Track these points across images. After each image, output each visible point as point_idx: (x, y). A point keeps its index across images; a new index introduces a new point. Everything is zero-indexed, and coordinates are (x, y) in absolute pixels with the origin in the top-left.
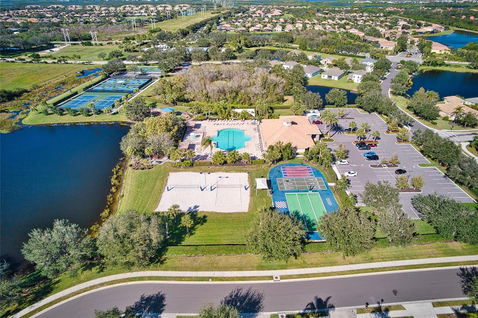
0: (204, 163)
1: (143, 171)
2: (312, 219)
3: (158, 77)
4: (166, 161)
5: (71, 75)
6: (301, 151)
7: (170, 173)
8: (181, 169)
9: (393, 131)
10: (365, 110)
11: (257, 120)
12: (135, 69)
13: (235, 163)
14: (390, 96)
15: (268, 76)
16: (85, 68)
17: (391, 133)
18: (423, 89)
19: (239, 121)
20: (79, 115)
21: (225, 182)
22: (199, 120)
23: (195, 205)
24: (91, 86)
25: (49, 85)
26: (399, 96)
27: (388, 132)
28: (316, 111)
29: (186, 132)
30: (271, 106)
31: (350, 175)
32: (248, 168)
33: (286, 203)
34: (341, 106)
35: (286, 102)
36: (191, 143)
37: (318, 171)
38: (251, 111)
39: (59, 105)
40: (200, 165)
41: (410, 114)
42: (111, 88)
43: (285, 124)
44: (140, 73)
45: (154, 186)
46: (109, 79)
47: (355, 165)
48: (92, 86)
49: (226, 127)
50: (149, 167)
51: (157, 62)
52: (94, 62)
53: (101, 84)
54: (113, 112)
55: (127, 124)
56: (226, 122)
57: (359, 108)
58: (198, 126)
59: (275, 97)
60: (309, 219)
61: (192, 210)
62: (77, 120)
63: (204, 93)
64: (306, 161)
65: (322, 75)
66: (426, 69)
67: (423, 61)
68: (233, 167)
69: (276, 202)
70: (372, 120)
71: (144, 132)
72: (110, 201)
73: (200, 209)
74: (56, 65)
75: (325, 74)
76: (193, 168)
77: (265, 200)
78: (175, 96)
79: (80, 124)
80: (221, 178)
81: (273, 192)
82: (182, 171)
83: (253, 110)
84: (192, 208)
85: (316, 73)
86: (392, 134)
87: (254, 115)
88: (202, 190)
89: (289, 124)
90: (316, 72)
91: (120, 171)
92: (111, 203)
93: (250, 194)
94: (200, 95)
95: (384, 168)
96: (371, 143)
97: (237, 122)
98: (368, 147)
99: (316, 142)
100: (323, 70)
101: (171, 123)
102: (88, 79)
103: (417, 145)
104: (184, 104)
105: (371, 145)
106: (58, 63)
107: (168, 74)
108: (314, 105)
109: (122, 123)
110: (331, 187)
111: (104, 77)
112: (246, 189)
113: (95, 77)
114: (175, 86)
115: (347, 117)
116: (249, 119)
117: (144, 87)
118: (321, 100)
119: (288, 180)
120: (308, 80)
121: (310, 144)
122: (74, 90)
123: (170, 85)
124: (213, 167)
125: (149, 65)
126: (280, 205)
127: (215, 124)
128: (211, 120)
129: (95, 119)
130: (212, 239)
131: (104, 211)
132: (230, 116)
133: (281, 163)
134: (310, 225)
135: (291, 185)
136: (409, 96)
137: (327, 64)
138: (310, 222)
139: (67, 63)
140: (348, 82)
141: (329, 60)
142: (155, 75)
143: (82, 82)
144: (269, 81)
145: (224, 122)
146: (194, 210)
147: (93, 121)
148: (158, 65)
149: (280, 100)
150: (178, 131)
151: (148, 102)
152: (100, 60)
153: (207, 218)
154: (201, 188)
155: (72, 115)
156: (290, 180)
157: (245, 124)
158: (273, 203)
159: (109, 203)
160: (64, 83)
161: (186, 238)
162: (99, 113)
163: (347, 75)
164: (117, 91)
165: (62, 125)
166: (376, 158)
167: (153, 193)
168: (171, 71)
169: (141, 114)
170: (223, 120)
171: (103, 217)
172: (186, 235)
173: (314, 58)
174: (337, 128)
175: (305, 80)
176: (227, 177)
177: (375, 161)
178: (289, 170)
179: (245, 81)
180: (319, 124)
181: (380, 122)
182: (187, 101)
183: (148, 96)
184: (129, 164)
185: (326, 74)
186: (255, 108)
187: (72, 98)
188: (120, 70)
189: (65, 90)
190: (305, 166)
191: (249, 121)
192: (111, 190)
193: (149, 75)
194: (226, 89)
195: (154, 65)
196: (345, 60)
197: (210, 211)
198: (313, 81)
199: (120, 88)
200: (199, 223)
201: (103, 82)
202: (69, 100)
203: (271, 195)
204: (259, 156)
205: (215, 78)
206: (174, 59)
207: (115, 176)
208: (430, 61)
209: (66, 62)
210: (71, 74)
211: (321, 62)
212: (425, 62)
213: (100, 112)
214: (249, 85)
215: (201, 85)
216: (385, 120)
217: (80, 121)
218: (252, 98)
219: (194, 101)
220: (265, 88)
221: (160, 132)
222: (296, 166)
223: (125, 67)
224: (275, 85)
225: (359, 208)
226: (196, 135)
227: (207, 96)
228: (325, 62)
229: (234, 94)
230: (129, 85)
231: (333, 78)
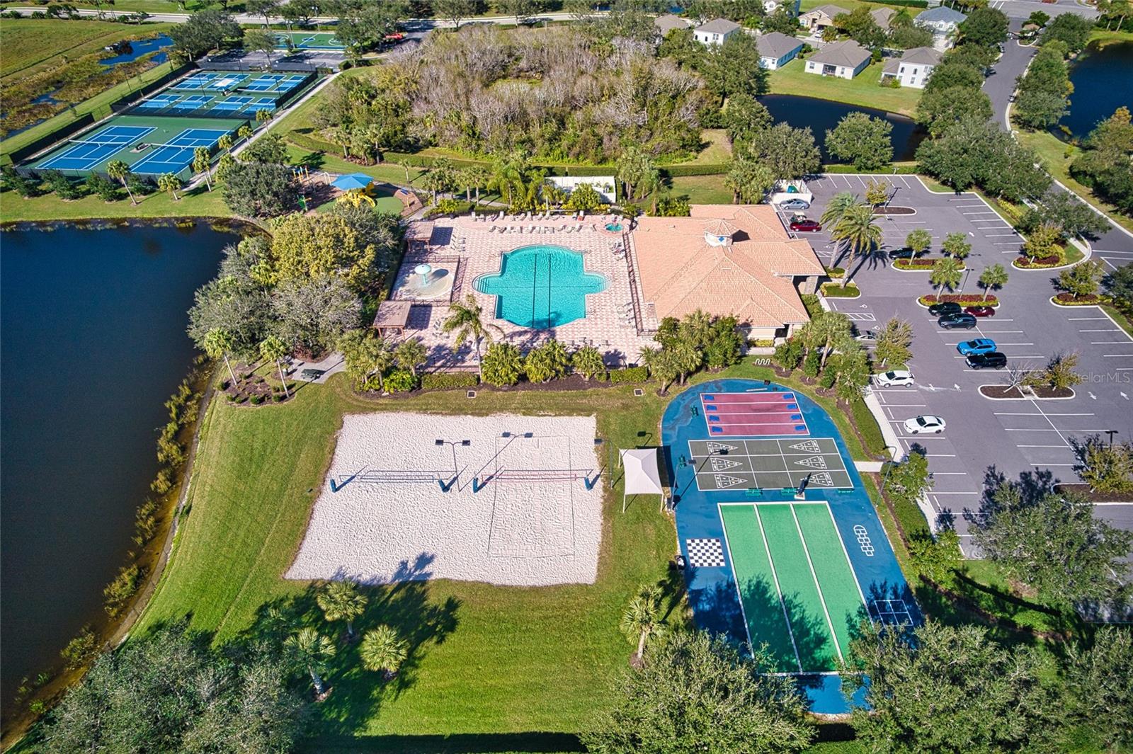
0: (455, 378)
1: (259, 408)
2: (810, 615)
3: (335, 66)
4: (336, 370)
5: (84, 57)
6: (762, 333)
7: (348, 419)
8: (381, 401)
9: (1038, 260)
10: (944, 183)
11: (621, 217)
12: (269, 43)
13: (551, 379)
14: (1016, 133)
15: (656, 70)
16: (129, 34)
17: (1033, 264)
19: (569, 220)
20: (88, 197)
21: (522, 455)
22: (448, 215)
23: (418, 552)
24: (135, 96)
25: (13, 89)
26: (1038, 132)
27: (1023, 263)
28: (798, 184)
29: (406, 259)
30: (666, 165)
31: (922, 429)
32: (596, 396)
33: (723, 547)
34: (872, 169)
35: (706, 151)
36: (420, 299)
37: (819, 413)
38: (603, 184)
39: (32, 158)
40: (444, 386)
41: (1082, 195)
42: (197, 104)
43: (712, 240)
44: (285, 52)
45: (292, 469)
46: (194, 71)
47: (933, 388)
48: (140, 97)
49: (528, 239)
50: (281, 393)
51: (336, 19)
52: (158, 17)
53: (167, 89)
54: (193, 186)
55: (230, 226)
56: (528, 221)
57: (925, 174)
58: (442, 237)
59: (675, 136)
60: (802, 618)
61: (410, 575)
62: (81, 214)
63: (464, 124)
64: (778, 370)
65: (808, 64)
66: (1107, 39)
67: (1099, 14)
68: (549, 393)
69: (689, 541)
70: (969, 218)
71: (266, 270)
72: (144, 531)
73: (437, 571)
74: (46, 24)
75: (817, 61)
76: (421, 399)
77: (651, 531)
78: (373, 133)
79: (89, 226)
80: (509, 439)
81: (677, 499)
82: (385, 408)
83: (610, 180)
84: (411, 565)
85: (790, 56)
86: (1035, 267)
87: (612, 197)
88: (446, 489)
89: (724, 243)
90: (790, 54)
91: (190, 407)
92: (148, 537)
93: (601, 507)
94: (450, 130)
95: (1026, 398)
96: (975, 304)
97: (560, 221)
98: (969, 323)
99: (807, 300)
100: (809, 46)
101: (352, 239)
102: (131, 70)
103: (1123, 313)
104: (405, 158)
105: (976, 311)
106: (52, 17)
107: (365, 57)
108: (795, 169)
109: (216, 224)
110: (866, 475)
111: (176, 67)
112: (590, 486)
113: (156, 66)
114: (379, 98)
115: (893, 204)
116: (597, 212)
117: (291, 100)
118: (816, 151)
119: (724, 447)
120: (767, 79)
122: (83, 109)
123: (367, 92)
124: (484, 391)
125: (313, 28)
126: (703, 554)
127: (494, 228)
128: (482, 216)
129: (135, 209)
130: (472, 710)
131: (120, 574)
132: (541, 202)
133: (702, 377)
134: (807, 643)
135: (736, 469)
136: (1070, 133)
137: (821, 27)
138: (807, 632)
139: (77, 18)
140: (882, 85)
141: (824, 15)
142: (327, 61)
143: (115, 82)
144: (656, 82)
145: (521, 224)
146: (417, 573)
147: (128, 216)
148: (336, 27)
149: (691, 146)
150: (376, 263)
151: (297, 152)
152: (175, 11)
153: (460, 613)
154: (441, 483)
155: (64, 196)
156: (731, 448)
157: (587, 230)
158: (678, 542)
159: (139, 540)
160: (58, 84)
161: (385, 703)
162: (149, 188)
163: (877, 63)
164: (214, 115)
165: (32, 228)
166: (996, 360)
167: (286, 498)
168: (374, 47)
169: (269, 197)
170: (519, 213)
171: (111, 600)
172: (383, 688)
173: (783, 10)
174: (873, 253)
175: (761, 76)
176: (529, 435)
177: (994, 371)
178: (727, 408)
179: (585, 81)
180: (811, 230)
181: (993, 224)
182: (413, 147)
183: (298, 131)
184: (219, 381)
185: (821, 62)
186: (615, 173)
187: (75, 135)
188: (228, 44)
189: (59, 106)
190: (776, 389)
191: (597, 219)
192: (152, 486)
193: (307, 62)
194: (529, 111)
195: (327, 30)
196: (871, 12)
197: (470, 579)
198: (779, 85)
199: (223, 104)
200: (428, 633)
201: (175, 81)
202: (65, 140)
203: (670, 512)
204: (632, 348)
205: (499, 71)
206: (381, 13)
207: (172, 427)
208: (1120, 16)
209: (74, 13)
210: (84, 52)
211: (802, 19)
212: (1105, 17)
214: (597, 93)
215: (458, 96)
216: (1007, 219)
217: (89, 217)
218: (605, 140)
219: (436, 145)
220: (643, 106)
221: (317, 271)
222: (748, 393)
223: (242, 35)
224: (674, 97)
225: (967, 570)
226: (434, 270)
227: (474, 133)
228: (814, 20)
229: (554, 126)
230: (249, 94)
231: (838, 72)
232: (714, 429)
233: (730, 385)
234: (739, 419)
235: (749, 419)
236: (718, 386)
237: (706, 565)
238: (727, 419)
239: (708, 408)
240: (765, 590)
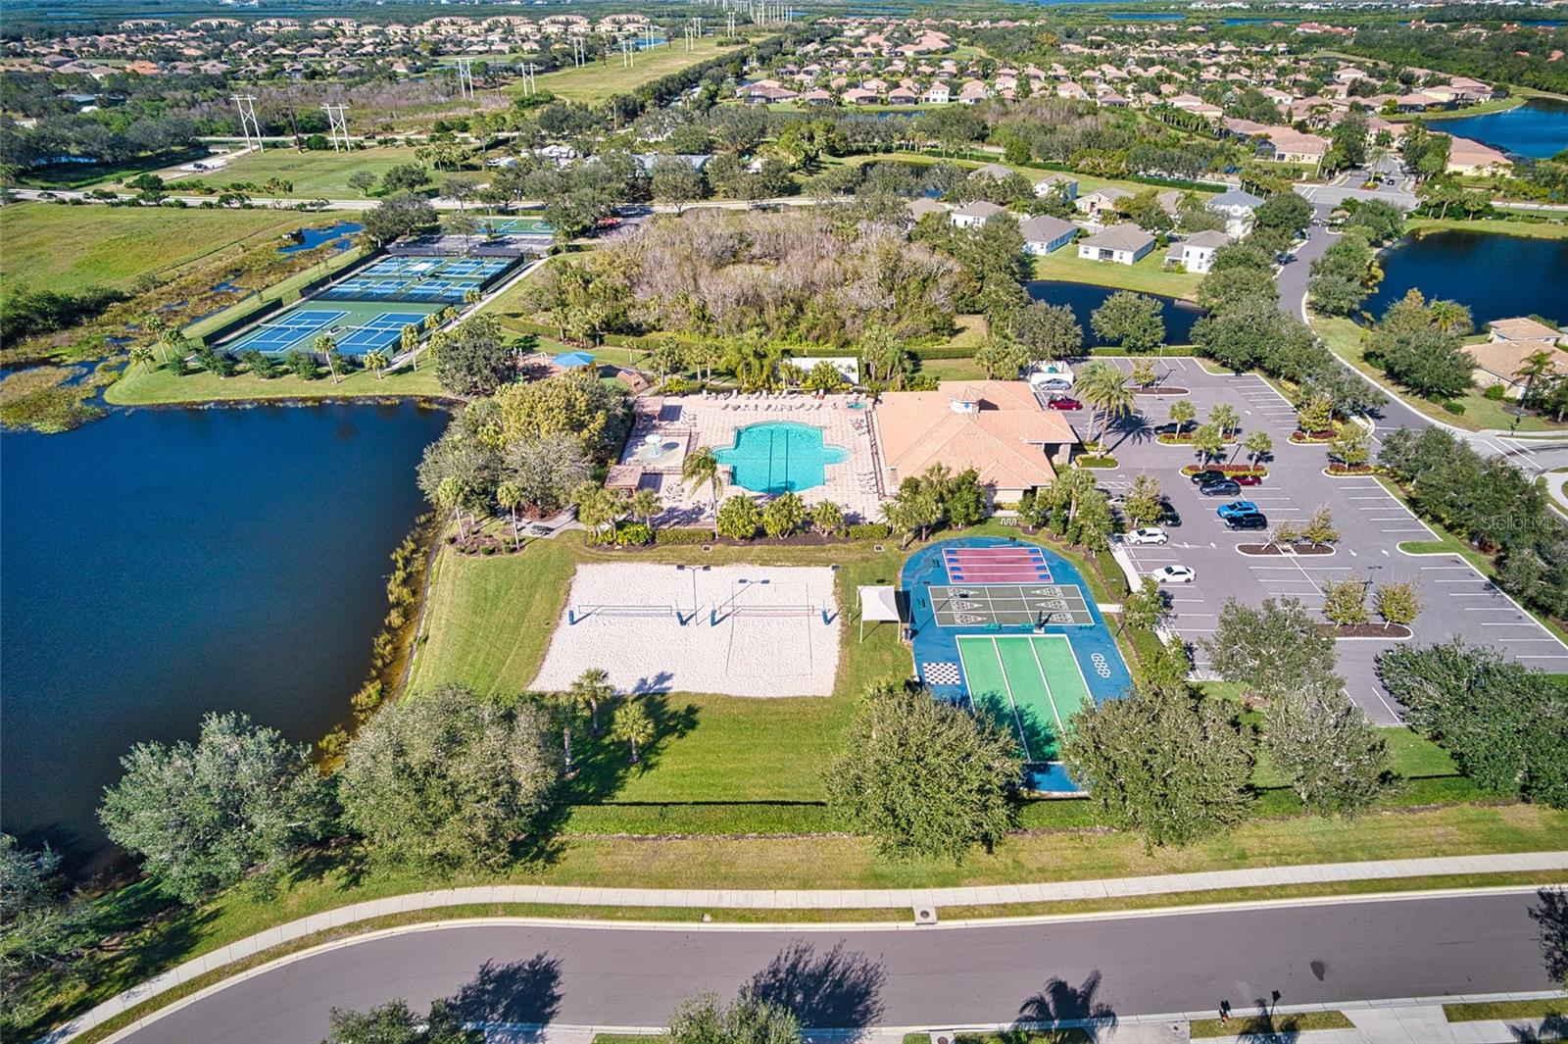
0: (690, 534)
1: (490, 558)
2: (1042, 720)
3: (542, 252)
4: (565, 528)
5: (261, 245)
6: (1009, 496)
7: (580, 567)
8: (614, 553)
9: (1315, 434)
10: (1224, 365)
11: (864, 395)
12: (469, 227)
13: (790, 534)
14: (1307, 317)
15: (904, 251)
16: (308, 222)
17: (1308, 439)
18: (1419, 294)
19: (808, 399)
20: (286, 376)
21: (759, 595)
22: (676, 394)
23: (658, 671)
24: (324, 281)
25: (190, 278)
26: (1335, 318)
27: (1298, 437)
28: (1060, 365)
29: (633, 433)
30: (913, 348)
31: (1170, 578)
32: (835, 551)
34: (1144, 351)
35: (960, 335)
36: (649, 469)
37: (1064, 565)
38: (845, 365)
39: (221, 341)
40: (678, 540)
41: (1372, 378)
42: (390, 289)
43: (957, 407)
44: (484, 238)
45: (528, 605)
46: (384, 257)
47: (1187, 546)
48: (329, 282)
49: (762, 416)
50: (512, 546)
51: (539, 203)
52: (336, 204)
53: (357, 275)
54: (395, 367)
55: (440, 404)
56: (763, 400)
57: (1204, 356)
58: (671, 414)
59: (925, 319)
61: (650, 688)
62: (280, 392)
63: (692, 307)
64: (1025, 530)
65: (1082, 248)
66: (1429, 228)
67: (1419, 201)
68: (786, 548)
70: (1247, 397)
71: (495, 431)
72: (382, 657)
73: (675, 686)
74: (215, 213)
75: (1092, 245)
76: (655, 552)
77: (888, 657)
78: (597, 313)
79: (288, 404)
80: (745, 585)
82: (618, 559)
83: (853, 362)
84: (650, 681)
85: (1063, 241)
86: (1312, 442)
87: (854, 377)
88: (683, 623)
89: (970, 410)
90: (1062, 239)
91: (416, 559)
92: (387, 661)
93: (839, 638)
94: (677, 313)
95: (1284, 555)
96: (1241, 473)
97: (798, 400)
98: (1232, 488)
99: (1059, 467)
100: (1086, 231)
101: (584, 404)
102: (317, 256)
103: (1397, 482)
104: (626, 340)
105: (1243, 480)
106: (222, 207)
107: (577, 242)
108: (1054, 347)
109: (424, 401)
110: (1109, 616)
111: (365, 253)
112: (828, 622)
113: (339, 253)
114: (597, 281)
115: (1164, 385)
116: (838, 392)
117: (495, 285)
118: (1078, 329)
119: (965, 592)
120: (1034, 265)
121: (1041, 475)
122: (270, 295)
123: (581, 277)
124: (719, 546)
125: (513, 213)
126: (940, 675)
127: (727, 406)
128: (714, 394)
129: (336, 387)
130: (713, 785)
131: (364, 687)
132: (778, 381)
133: (944, 535)
134: (1037, 742)
135: (976, 609)
136: (1372, 319)
137: (1099, 211)
138: (1039, 733)
139: (251, 207)
140: (1166, 271)
141: (1104, 198)
142: (535, 247)
143: (297, 269)
144: (906, 266)
145: (756, 402)
146: (657, 687)
147: (330, 394)
148: (543, 212)
149: (942, 329)
150: (606, 428)
151: (511, 335)
152: (355, 197)
153: (698, 716)
154: (679, 615)
155: (263, 376)
156: (972, 593)
157: (827, 408)
158: (915, 666)
159: (379, 663)
160: (238, 272)
161: (630, 780)
162: (349, 368)
163: (1163, 249)
164: (410, 299)
165: (230, 406)
166: (1257, 521)
167: (523, 630)
168: (585, 232)
169: (486, 372)
170: (753, 393)
171: (359, 708)
172: (628, 769)
173: (1056, 192)
174: (1129, 424)
175: (1025, 263)
176: (767, 582)
177: (1255, 532)
178: (970, 561)
179: (825, 265)
180: (1071, 408)
181: (1273, 403)
182: (636, 330)
183: (508, 315)
184: (447, 534)
185: (1096, 246)
186: (858, 355)
187: (264, 319)
188: (419, 230)
189: (241, 294)
190: (1021, 545)
191: (840, 399)
192: (386, 621)
193: (512, 247)
194: (764, 294)
195: (530, 215)
196: (1158, 196)
197: (709, 692)
198: (1049, 269)
199: (420, 288)
200: (672, 730)
201: (363, 267)
202: (254, 325)
203: (908, 643)
204: (871, 511)
205: (729, 256)
206: (596, 195)
207: (400, 575)
208: (1443, 203)
209: (247, 202)
210: (260, 241)
211: (1078, 203)
212: (1425, 204)
213: (352, 365)
214: (839, 278)
215: (683, 277)
216: (1288, 398)
217: (288, 395)
218: (848, 323)
219: (660, 330)
220: (891, 290)
221: (548, 432)
223: (436, 220)
224: (924, 280)
225: (1202, 688)
226: (664, 443)
227: (704, 316)
228: (1093, 204)
229: (791, 309)
230: (447, 279)
231: (1116, 257)
232: (955, 578)
233: (974, 542)
234: (981, 570)
235: (992, 570)
236: (961, 543)
237: (941, 683)
238: (969, 570)
239: (950, 560)
240: (999, 702)
